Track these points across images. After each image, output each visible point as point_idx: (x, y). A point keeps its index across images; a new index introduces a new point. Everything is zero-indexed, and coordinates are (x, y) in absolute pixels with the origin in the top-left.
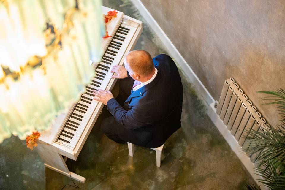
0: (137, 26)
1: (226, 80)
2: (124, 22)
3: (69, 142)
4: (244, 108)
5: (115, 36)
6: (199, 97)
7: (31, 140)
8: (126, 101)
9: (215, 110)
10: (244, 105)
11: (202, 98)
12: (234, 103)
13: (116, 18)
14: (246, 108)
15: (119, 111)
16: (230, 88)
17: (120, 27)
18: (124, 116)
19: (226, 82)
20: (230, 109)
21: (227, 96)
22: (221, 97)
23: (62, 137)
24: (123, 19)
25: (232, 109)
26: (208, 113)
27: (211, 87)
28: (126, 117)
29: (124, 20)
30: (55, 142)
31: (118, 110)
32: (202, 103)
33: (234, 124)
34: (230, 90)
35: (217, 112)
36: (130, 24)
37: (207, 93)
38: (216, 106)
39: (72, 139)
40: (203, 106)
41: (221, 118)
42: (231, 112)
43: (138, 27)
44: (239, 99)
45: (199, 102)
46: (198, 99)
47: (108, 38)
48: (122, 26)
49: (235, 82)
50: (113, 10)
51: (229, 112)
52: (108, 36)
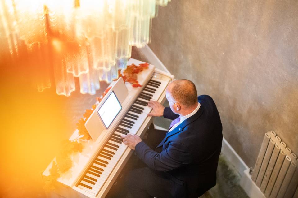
0: (168, 80)
1: (267, 132)
2: (156, 76)
3: (91, 188)
4: (289, 161)
5: (145, 88)
6: (230, 167)
7: (49, 181)
8: (158, 147)
9: (250, 177)
10: (288, 157)
11: (233, 168)
12: (276, 159)
13: (147, 71)
14: (290, 160)
15: (150, 152)
16: (271, 141)
17: (151, 80)
18: (157, 156)
19: (267, 135)
20: (270, 168)
21: (266, 152)
22: (259, 156)
23: (83, 182)
24: (154, 72)
25: (272, 168)
26: (241, 183)
27: (246, 152)
28: (159, 157)
29: (155, 74)
30: (76, 186)
31: (148, 152)
32: (233, 173)
33: (274, 187)
34: (272, 143)
35: (253, 179)
36: (162, 78)
37: (239, 161)
38: (251, 171)
39: (94, 184)
40: (234, 177)
41: (257, 185)
42: (271, 173)
43: (170, 81)
44: (282, 152)
45: (230, 171)
46: (228, 169)
47: (139, 87)
48: (153, 79)
49: (276, 135)
50: (144, 63)
51: (268, 173)
52: (139, 85)
